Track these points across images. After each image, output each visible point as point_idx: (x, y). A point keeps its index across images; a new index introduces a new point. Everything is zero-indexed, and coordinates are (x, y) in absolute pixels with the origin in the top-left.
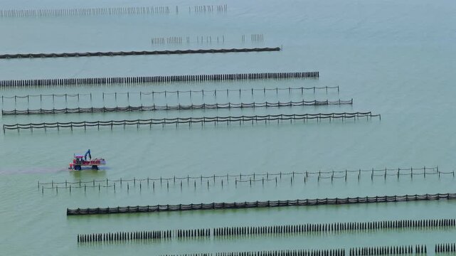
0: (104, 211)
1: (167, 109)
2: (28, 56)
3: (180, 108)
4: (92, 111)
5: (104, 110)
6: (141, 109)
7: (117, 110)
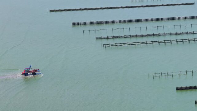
0: (193, 88)
1: (171, 34)
2: (80, 10)
3: (177, 34)
4: (137, 36)
5: (142, 36)
6: (159, 35)
7: (148, 35)
